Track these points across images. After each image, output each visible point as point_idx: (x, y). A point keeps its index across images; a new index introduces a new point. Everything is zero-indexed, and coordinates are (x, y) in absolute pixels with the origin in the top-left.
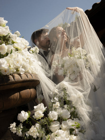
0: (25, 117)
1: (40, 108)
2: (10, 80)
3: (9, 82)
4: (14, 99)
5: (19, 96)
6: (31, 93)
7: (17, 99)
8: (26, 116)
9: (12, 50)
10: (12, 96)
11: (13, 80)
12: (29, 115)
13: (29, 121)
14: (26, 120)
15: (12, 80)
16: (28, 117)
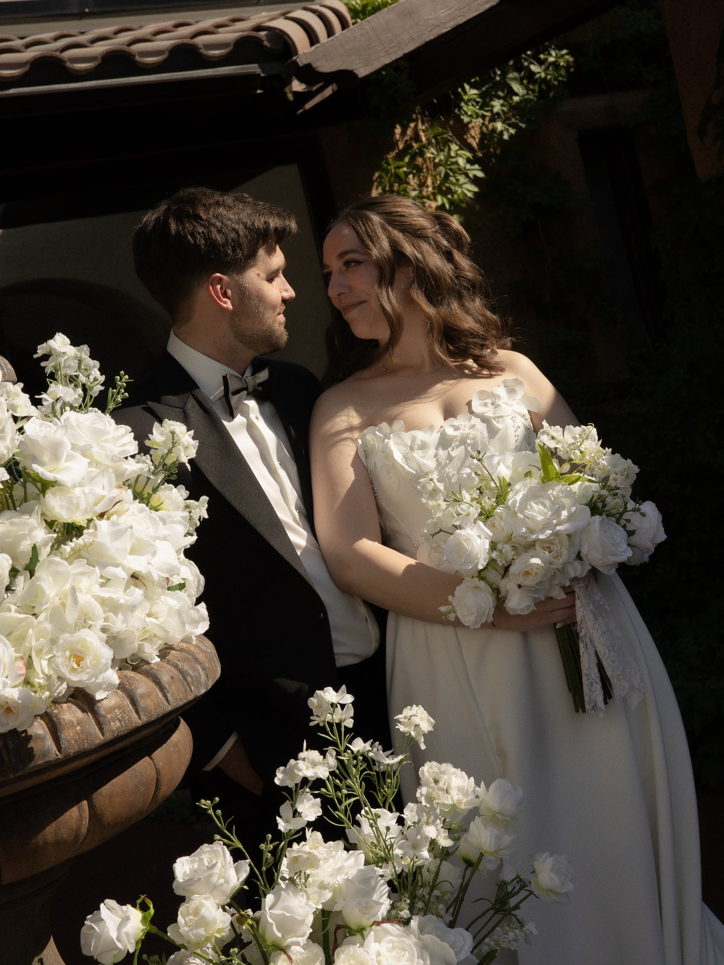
0: (124, 938)
1: (211, 876)
2: (34, 756)
3: (32, 765)
4: (59, 843)
5: (86, 822)
6: (158, 780)
7: (77, 837)
8: (127, 934)
9: (34, 548)
10: (50, 832)
11: (54, 748)
12: (144, 920)
13: (145, 957)
14: (129, 956)
15: (45, 753)
16: (141, 935)
